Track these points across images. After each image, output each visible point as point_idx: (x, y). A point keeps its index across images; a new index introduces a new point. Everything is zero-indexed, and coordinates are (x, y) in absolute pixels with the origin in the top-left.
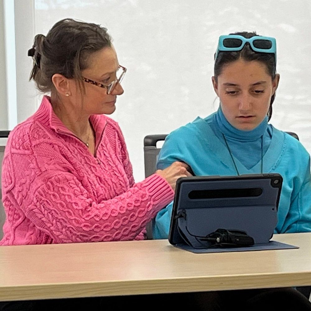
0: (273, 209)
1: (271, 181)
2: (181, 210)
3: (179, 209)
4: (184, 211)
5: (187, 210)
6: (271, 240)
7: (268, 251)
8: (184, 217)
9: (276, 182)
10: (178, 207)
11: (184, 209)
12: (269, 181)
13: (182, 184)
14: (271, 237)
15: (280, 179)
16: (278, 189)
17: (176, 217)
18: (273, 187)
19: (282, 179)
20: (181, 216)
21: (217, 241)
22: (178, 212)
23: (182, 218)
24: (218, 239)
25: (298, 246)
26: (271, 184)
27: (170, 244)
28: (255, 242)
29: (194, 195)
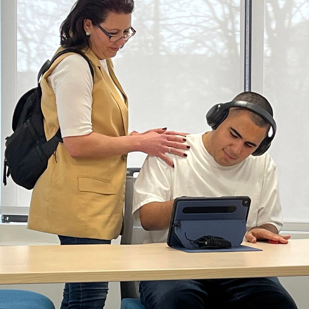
0: (243, 222)
1: (243, 202)
2: (177, 222)
3: (176, 220)
4: (179, 222)
5: (181, 221)
6: (241, 244)
7: (240, 252)
8: (179, 226)
9: (246, 202)
10: (175, 219)
11: (179, 221)
12: (241, 202)
13: (178, 203)
14: (242, 243)
15: (249, 200)
16: (247, 207)
17: (173, 225)
18: (244, 206)
19: (250, 200)
20: (177, 226)
21: (205, 244)
22: (174, 222)
23: (178, 227)
24: (206, 243)
25: (262, 249)
26: (242, 204)
27: (168, 246)
28: (232, 246)
29: (187, 210)
